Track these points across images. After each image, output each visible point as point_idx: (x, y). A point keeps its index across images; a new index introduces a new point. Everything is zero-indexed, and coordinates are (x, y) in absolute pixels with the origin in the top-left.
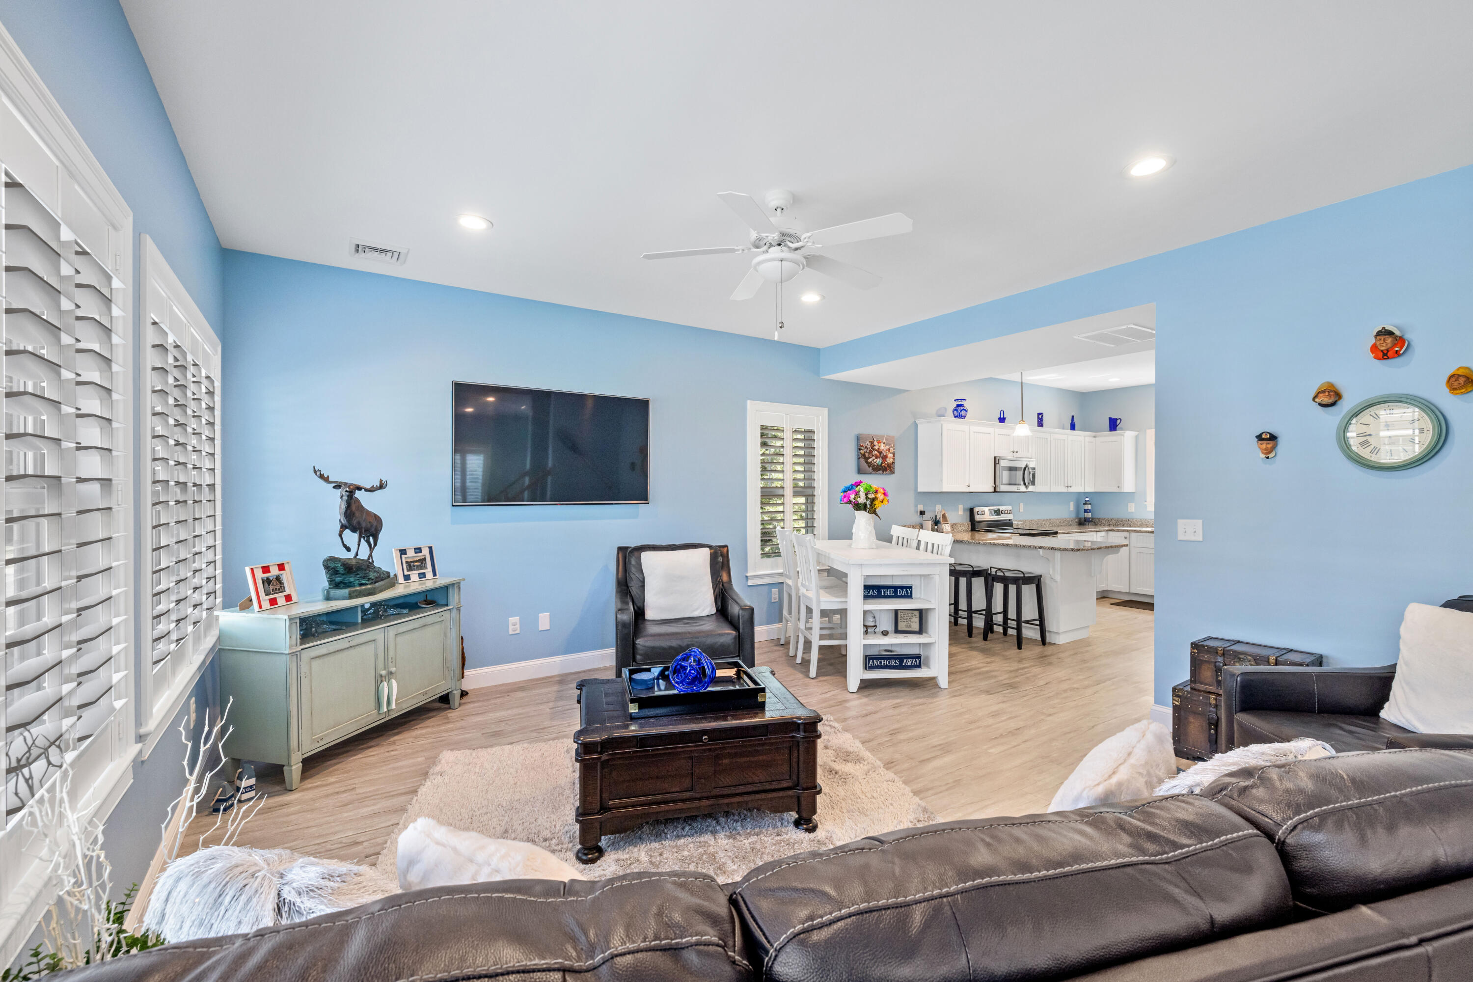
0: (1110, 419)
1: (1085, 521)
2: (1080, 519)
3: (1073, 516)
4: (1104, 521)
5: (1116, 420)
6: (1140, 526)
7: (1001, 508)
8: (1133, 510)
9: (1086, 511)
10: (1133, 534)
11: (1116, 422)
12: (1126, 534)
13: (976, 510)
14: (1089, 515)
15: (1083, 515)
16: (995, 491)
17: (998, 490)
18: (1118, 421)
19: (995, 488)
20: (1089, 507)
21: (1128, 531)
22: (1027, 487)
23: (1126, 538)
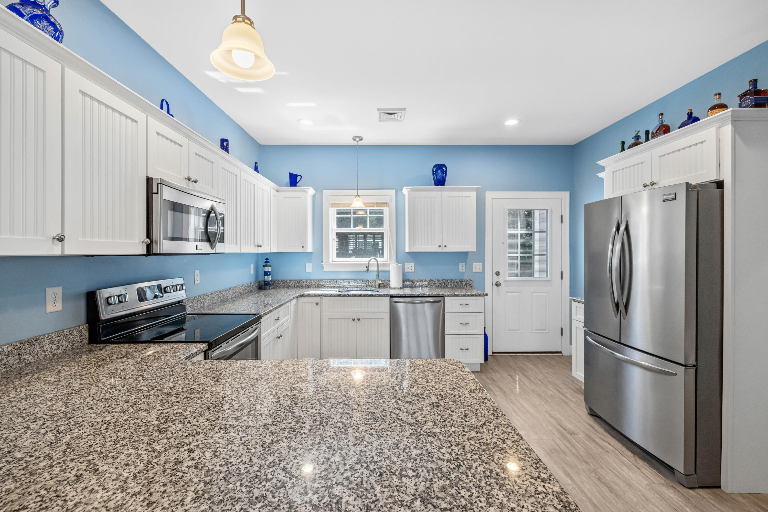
0: (291, 174)
1: (265, 284)
2: (259, 282)
3: (253, 279)
4: (282, 283)
5: (296, 176)
6: (318, 286)
7: (164, 283)
8: (310, 271)
9: (266, 274)
10: (324, 298)
11: (296, 179)
12: (317, 299)
13: (105, 293)
14: (269, 278)
15: (261, 278)
16: (149, 252)
17: (156, 249)
18: (299, 178)
19: (149, 247)
20: (268, 269)
21: (319, 296)
22: (212, 246)
23: (317, 304)
